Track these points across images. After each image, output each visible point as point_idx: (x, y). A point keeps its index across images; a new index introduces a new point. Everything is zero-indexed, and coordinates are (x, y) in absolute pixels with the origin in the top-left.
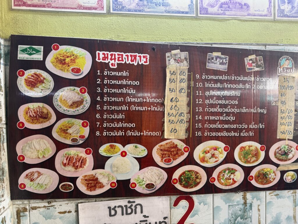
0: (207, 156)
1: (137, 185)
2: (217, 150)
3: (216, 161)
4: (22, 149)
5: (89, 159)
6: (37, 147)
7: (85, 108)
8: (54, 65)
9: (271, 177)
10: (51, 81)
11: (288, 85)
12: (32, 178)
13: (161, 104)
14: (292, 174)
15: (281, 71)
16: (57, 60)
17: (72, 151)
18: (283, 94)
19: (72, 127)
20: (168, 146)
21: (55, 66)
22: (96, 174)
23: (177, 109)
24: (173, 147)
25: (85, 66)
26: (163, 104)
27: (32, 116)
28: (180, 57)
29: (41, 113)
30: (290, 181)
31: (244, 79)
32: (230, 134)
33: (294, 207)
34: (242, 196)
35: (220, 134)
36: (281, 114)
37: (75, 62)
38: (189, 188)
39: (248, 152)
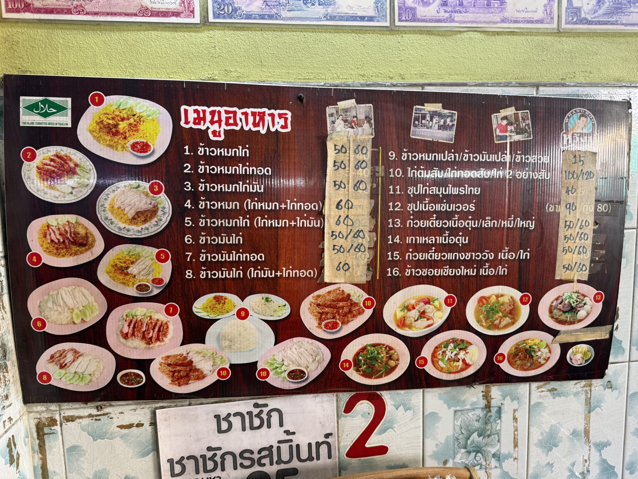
0: (411, 316)
1: (271, 373)
2: (431, 303)
3: (429, 326)
4: (39, 306)
5: (173, 325)
6: (70, 302)
7: (162, 223)
8: (94, 137)
9: (541, 355)
10: (90, 171)
11: (582, 170)
12: (62, 361)
13: (316, 214)
14: (584, 350)
15: (568, 140)
16: (102, 126)
17: (139, 308)
18: (570, 189)
19: (137, 262)
20: (331, 298)
21: (98, 139)
22: (188, 354)
23: (350, 223)
24: (342, 300)
25: (158, 137)
26: (320, 215)
27: (57, 241)
28: (355, 115)
29: (73, 235)
30: (579, 363)
31: (489, 158)
32: (458, 272)
33: (587, 412)
34: (483, 392)
35: (436, 272)
36: (566, 229)
37: (138, 130)
38: (374, 378)
39: (496, 307)
